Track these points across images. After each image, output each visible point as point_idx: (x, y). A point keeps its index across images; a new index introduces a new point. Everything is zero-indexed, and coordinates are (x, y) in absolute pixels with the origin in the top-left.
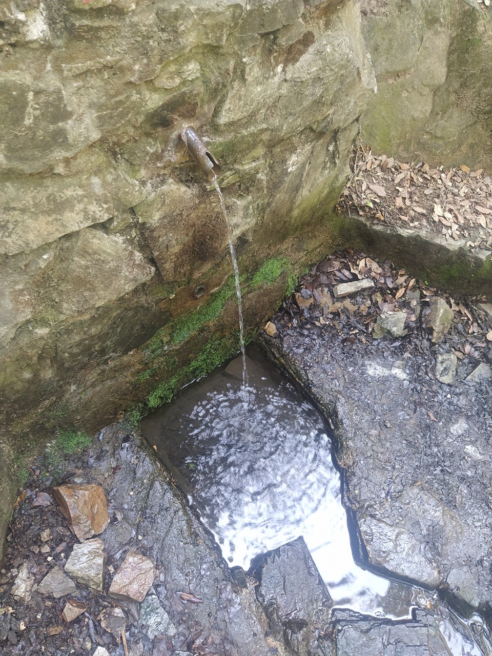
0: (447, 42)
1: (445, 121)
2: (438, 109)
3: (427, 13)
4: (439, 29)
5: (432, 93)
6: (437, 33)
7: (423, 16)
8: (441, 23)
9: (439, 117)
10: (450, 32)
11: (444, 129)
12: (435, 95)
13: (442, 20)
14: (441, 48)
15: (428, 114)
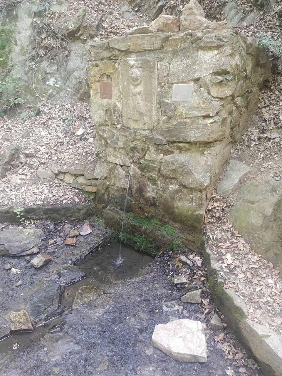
0: (276, 201)
1: (266, 233)
2: (264, 226)
3: (273, 187)
4: (275, 194)
5: (263, 217)
6: (273, 195)
7: (271, 188)
8: (277, 193)
9: (263, 229)
10: (279, 197)
11: (263, 236)
12: (264, 219)
13: (278, 192)
14: (272, 201)
15: (259, 225)
